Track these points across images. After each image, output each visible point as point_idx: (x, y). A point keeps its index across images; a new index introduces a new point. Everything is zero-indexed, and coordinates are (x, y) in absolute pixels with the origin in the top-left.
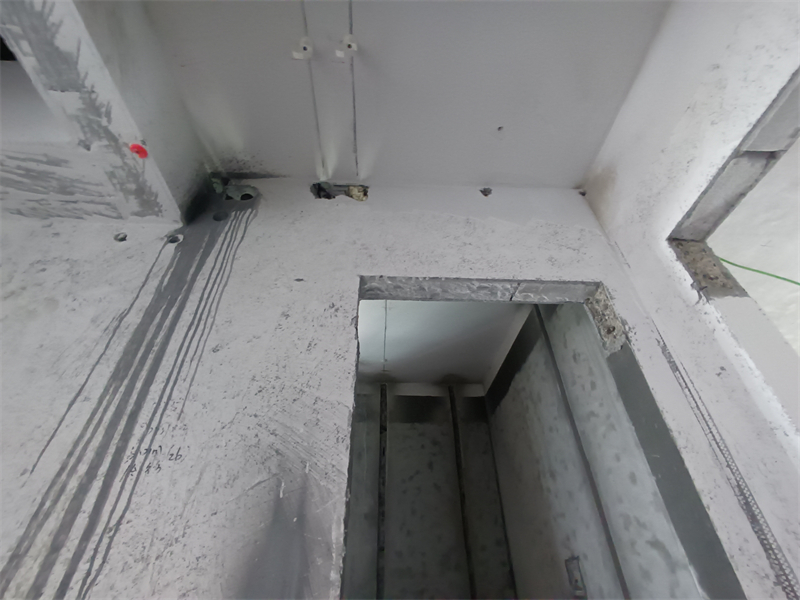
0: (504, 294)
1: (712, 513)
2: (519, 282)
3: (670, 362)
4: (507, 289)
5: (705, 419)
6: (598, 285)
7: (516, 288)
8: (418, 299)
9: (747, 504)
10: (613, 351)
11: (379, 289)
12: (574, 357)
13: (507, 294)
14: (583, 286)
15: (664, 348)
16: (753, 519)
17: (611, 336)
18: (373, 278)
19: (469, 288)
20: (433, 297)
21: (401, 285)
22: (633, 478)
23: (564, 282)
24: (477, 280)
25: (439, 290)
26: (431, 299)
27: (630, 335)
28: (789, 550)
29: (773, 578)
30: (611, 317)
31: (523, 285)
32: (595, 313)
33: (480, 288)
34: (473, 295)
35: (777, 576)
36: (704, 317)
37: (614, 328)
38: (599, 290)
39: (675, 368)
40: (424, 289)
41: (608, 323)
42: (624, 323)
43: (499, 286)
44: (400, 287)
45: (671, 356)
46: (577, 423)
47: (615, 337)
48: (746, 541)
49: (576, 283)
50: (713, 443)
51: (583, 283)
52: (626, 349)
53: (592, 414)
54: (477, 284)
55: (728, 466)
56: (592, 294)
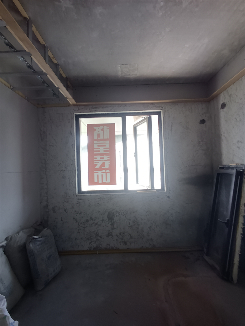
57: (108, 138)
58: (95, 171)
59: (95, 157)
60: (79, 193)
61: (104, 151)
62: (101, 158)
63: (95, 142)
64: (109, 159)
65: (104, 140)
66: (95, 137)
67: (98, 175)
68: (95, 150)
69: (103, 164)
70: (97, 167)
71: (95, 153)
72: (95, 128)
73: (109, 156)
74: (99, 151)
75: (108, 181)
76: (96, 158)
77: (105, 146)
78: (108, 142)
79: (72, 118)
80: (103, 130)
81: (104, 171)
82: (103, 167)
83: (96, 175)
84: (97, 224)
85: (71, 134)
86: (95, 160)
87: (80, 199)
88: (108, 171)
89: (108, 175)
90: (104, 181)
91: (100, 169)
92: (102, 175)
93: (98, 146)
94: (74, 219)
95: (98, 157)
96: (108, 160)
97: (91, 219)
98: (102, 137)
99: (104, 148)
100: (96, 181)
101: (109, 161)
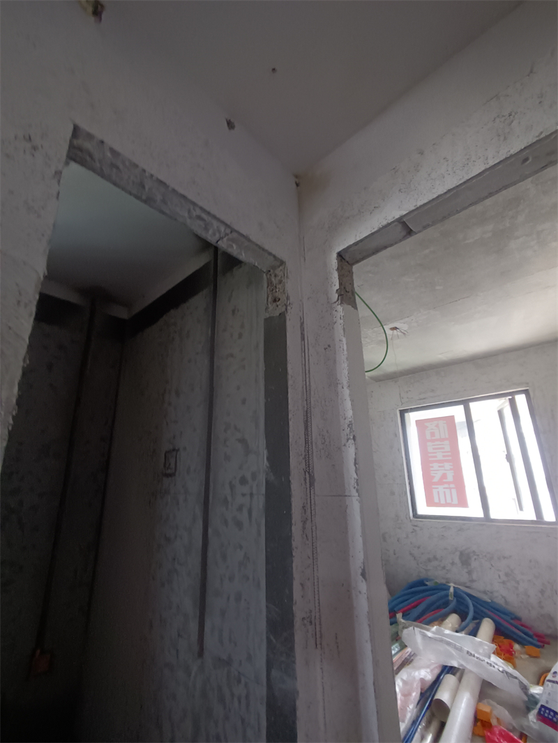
0: (214, 234)
1: (291, 423)
2: (233, 230)
3: (302, 334)
4: (220, 232)
5: (306, 373)
6: (282, 263)
7: (226, 235)
8: (130, 194)
9: (307, 421)
10: (272, 315)
11: (91, 156)
12: (233, 312)
13: (217, 235)
14: (272, 258)
15: (302, 324)
16: (306, 428)
17: (274, 304)
18: (90, 136)
19: (189, 211)
20: (148, 201)
21: (121, 166)
22: (244, 402)
23: (263, 250)
24: (201, 208)
25: (159, 197)
26: (145, 202)
27: (289, 308)
28: (316, 443)
29: (303, 456)
30: (281, 291)
31: (235, 235)
32: (270, 283)
33: (199, 218)
34: (188, 221)
35: (305, 455)
36: (334, 312)
37: (279, 300)
38: (281, 268)
39: (303, 339)
40: (143, 187)
41: (277, 294)
42: (288, 298)
43: (215, 224)
44: (118, 168)
45: (304, 330)
46: (215, 360)
47: (277, 306)
48: (300, 438)
49: (270, 254)
50: (305, 386)
51: (274, 256)
52: (282, 316)
53: (232, 355)
54: (198, 212)
55: (306, 400)
56: (274, 268)
57: (447, 436)
58: (433, 486)
59: (431, 465)
60: (414, 516)
61: (444, 456)
62: (440, 467)
63: (429, 444)
64: (452, 467)
65: (442, 440)
66: (428, 437)
67: (438, 492)
68: (430, 455)
69: (444, 476)
70: (436, 480)
71: (430, 459)
72: (426, 424)
73: (451, 464)
74: (436, 457)
75: (455, 501)
76: (432, 467)
77: (443, 448)
78: (447, 442)
79: (396, 415)
80: (437, 426)
81: (446, 486)
82: (444, 480)
83: (435, 492)
84: (444, 568)
85: (396, 435)
86: (432, 469)
87: (416, 526)
88: (452, 486)
89: (454, 491)
90: (449, 501)
91: (440, 482)
92: (445, 492)
93: (434, 449)
94: (411, 554)
95: (436, 466)
96: (451, 469)
97: (435, 558)
98: (437, 436)
99: (443, 452)
100: (436, 500)
101: (452, 471)
